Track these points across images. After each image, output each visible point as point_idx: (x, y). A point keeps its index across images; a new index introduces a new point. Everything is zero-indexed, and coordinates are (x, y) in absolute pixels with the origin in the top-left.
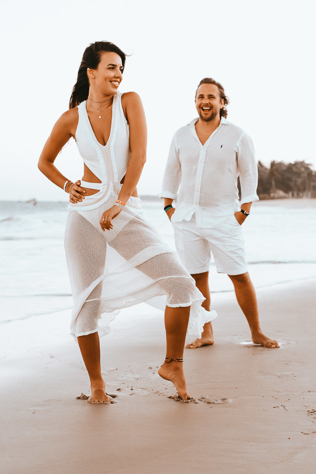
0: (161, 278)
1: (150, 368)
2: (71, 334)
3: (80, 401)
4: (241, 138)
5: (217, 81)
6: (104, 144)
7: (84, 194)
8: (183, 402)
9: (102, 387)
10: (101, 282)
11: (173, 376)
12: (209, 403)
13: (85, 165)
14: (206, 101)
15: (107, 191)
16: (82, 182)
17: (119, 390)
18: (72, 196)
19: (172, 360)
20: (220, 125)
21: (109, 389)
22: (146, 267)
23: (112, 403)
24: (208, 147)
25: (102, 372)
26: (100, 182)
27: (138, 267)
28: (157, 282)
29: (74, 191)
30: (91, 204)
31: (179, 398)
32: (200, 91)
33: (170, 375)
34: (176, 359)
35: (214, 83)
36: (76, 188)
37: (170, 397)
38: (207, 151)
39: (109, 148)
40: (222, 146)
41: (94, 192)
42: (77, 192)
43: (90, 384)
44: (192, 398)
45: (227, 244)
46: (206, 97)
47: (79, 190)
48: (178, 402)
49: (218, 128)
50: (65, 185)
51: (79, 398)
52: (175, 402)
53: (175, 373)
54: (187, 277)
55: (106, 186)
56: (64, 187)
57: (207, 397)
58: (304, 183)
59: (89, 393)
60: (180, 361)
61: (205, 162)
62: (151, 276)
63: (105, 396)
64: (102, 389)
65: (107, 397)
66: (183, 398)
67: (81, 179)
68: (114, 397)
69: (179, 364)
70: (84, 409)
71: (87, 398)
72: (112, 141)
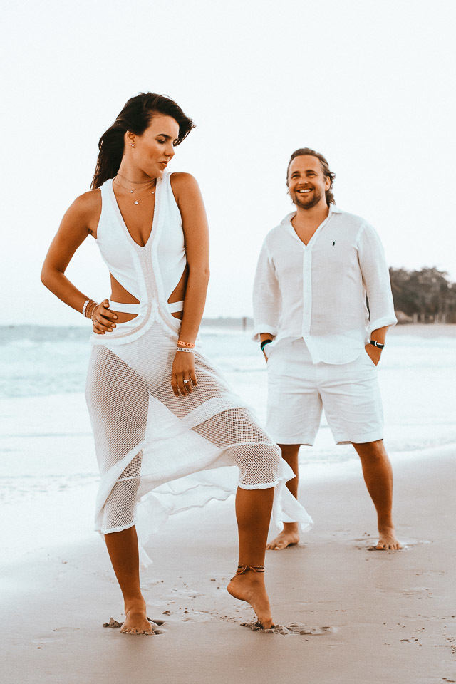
0: (230, 446)
1: (212, 580)
2: (96, 531)
3: (109, 629)
4: (361, 230)
5: (317, 151)
6: (143, 244)
7: (114, 321)
8: (264, 633)
9: (141, 609)
10: (141, 451)
11: (250, 594)
12: (302, 633)
13: (112, 276)
14: (303, 180)
15: (148, 315)
16: (110, 302)
17: (166, 613)
18: (97, 324)
19: (248, 570)
20: (330, 214)
21: (152, 611)
22: (207, 429)
23: (157, 633)
24: (313, 247)
25: (141, 586)
26: (137, 302)
27: (196, 429)
28: (225, 452)
29: (100, 317)
30: (125, 336)
31: (259, 626)
32: (293, 167)
33: (244, 592)
34: (254, 568)
35: (312, 153)
36: (102, 311)
37: (244, 625)
38: (313, 253)
39: (150, 251)
40: (334, 244)
41: (129, 317)
42: (104, 317)
43: (123, 603)
44: (278, 626)
45: (354, 395)
46: (303, 174)
47: (108, 314)
48: (257, 632)
49: (327, 219)
50: (85, 307)
51: (107, 625)
52: (251, 631)
53: (252, 589)
54: (269, 444)
55: (146, 308)
56: (84, 310)
57: (300, 625)
58: (435, 300)
59: (122, 618)
60: (260, 570)
61: (312, 270)
62: (216, 443)
63: (146, 622)
64: (141, 612)
65: (148, 625)
66: (265, 625)
67: (109, 299)
68: (160, 623)
69: (258, 575)
70: (115, 642)
71: (120, 625)
72: (154, 240)
